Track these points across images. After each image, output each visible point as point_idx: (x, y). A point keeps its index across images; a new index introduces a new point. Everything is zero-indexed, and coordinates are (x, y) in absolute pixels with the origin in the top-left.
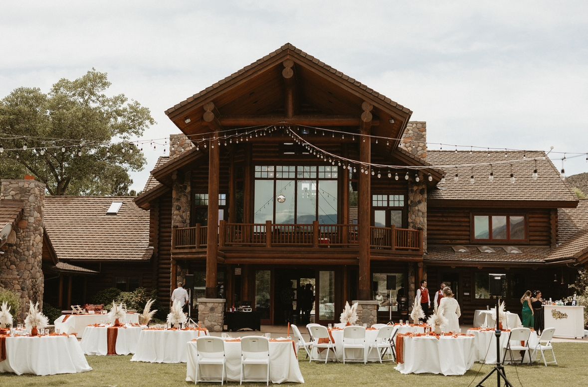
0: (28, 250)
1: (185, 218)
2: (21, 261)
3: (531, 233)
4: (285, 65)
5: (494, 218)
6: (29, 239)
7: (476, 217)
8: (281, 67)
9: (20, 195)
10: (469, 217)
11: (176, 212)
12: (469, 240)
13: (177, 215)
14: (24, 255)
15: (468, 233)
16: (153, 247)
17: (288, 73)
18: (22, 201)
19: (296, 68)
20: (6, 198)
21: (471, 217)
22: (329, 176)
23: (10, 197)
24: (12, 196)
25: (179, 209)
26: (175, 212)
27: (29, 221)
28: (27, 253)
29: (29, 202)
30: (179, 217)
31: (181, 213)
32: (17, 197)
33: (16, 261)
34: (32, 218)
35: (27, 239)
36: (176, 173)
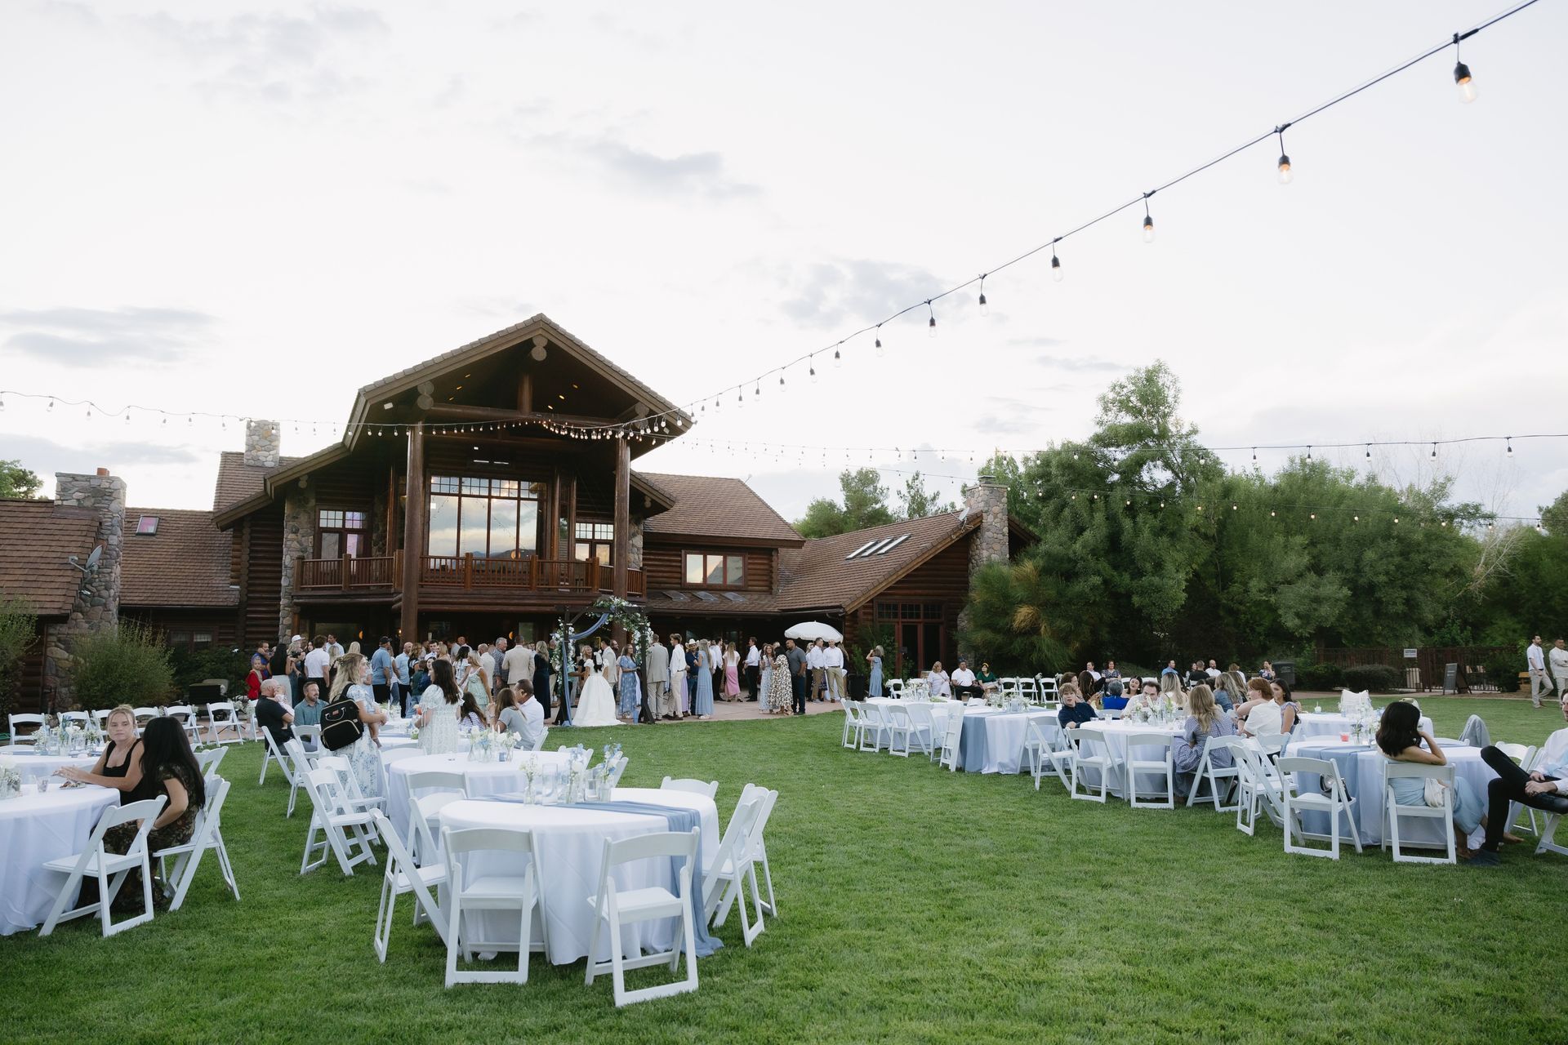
0: (107, 588)
1: (305, 544)
2: (92, 606)
3: (749, 578)
4: (535, 342)
5: (709, 557)
6: (109, 570)
7: (689, 557)
8: (529, 344)
9: (93, 500)
10: (680, 556)
11: (291, 536)
12: (680, 584)
13: (293, 540)
14: (100, 596)
15: (679, 575)
16: (238, 587)
17: (539, 354)
18: (96, 509)
19: (550, 347)
20: (65, 503)
21: (683, 556)
22: (505, 494)
23: (74, 503)
24: (78, 500)
25: (296, 532)
26: (288, 536)
27: (111, 542)
28: (104, 593)
29: (109, 511)
30: (295, 543)
31: (300, 536)
32: (88, 503)
33: (83, 605)
34: (115, 537)
35: (105, 570)
36: (306, 477)
